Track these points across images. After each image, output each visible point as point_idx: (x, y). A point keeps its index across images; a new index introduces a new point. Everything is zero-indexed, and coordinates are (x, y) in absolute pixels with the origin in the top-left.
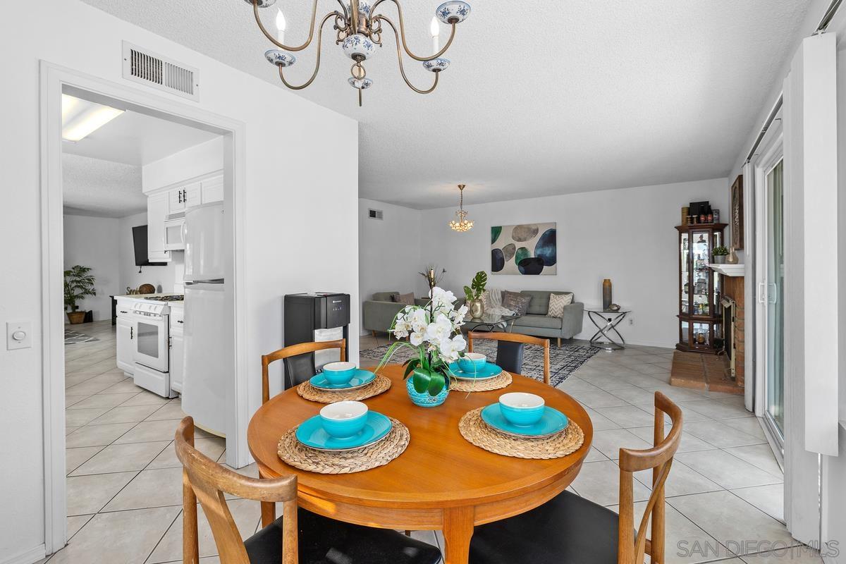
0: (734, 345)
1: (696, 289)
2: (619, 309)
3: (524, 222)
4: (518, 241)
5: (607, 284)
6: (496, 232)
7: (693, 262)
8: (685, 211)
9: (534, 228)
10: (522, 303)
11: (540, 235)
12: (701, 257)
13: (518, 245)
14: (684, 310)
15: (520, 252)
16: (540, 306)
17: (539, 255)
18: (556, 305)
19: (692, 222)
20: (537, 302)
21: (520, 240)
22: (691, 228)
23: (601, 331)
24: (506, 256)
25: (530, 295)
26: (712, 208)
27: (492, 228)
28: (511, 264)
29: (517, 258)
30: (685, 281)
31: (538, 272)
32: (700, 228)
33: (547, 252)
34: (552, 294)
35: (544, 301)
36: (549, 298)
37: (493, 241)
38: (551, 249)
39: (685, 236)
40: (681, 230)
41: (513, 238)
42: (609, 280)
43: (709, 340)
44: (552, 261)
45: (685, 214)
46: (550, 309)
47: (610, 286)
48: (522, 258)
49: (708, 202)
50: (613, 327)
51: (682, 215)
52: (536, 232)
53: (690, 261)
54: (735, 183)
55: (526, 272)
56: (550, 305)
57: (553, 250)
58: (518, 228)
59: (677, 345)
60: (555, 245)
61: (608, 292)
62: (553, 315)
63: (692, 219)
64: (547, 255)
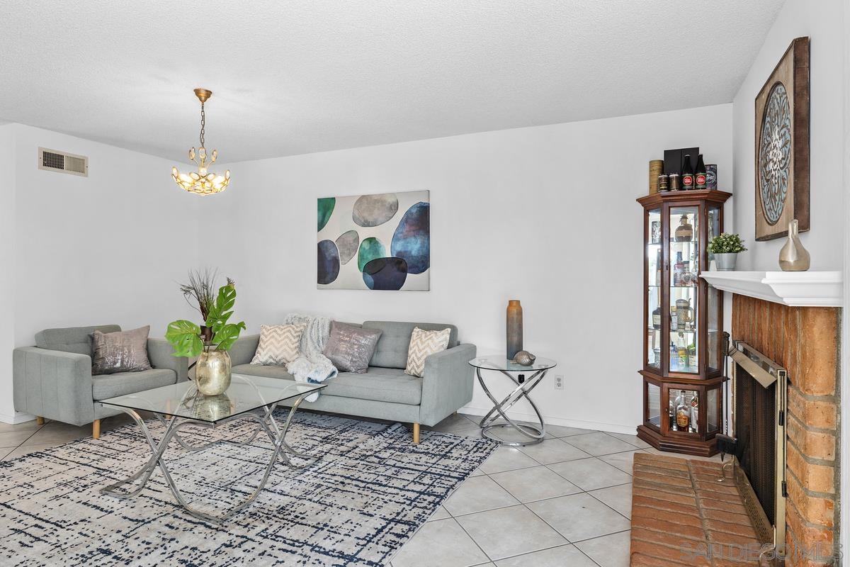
0: (784, 485)
1: (674, 320)
2: (532, 362)
3: (373, 189)
4: (364, 226)
5: (514, 310)
6: (326, 207)
7: (669, 267)
8: (657, 167)
9: (391, 200)
10: (360, 346)
11: (400, 215)
12: (685, 258)
13: (364, 233)
14: (652, 359)
15: (366, 245)
16: (396, 351)
17: (399, 253)
18: (420, 351)
19: (669, 189)
20: (389, 343)
21: (366, 224)
22: (667, 199)
23: (497, 407)
24: (342, 253)
25: (378, 330)
26: (706, 161)
27: (319, 200)
28: (350, 269)
29: (361, 257)
30: (654, 304)
31: (396, 285)
32: (684, 201)
33: (414, 247)
34: (417, 329)
35: (401, 342)
36: (410, 337)
37: (321, 225)
38: (419, 242)
39: (655, 216)
40: (648, 204)
41: (355, 219)
42: (518, 302)
43: (698, 422)
44: (422, 264)
45: (656, 173)
46: (409, 360)
47: (520, 313)
48: (370, 257)
49: (697, 149)
50: (525, 393)
51: (651, 176)
52: (394, 207)
53: (663, 266)
54: (786, 53)
55: (377, 286)
56: (410, 352)
57: (423, 244)
58: (364, 201)
59: (639, 429)
60: (427, 232)
61: (515, 326)
62: (413, 372)
63: (669, 180)
64: (414, 253)
